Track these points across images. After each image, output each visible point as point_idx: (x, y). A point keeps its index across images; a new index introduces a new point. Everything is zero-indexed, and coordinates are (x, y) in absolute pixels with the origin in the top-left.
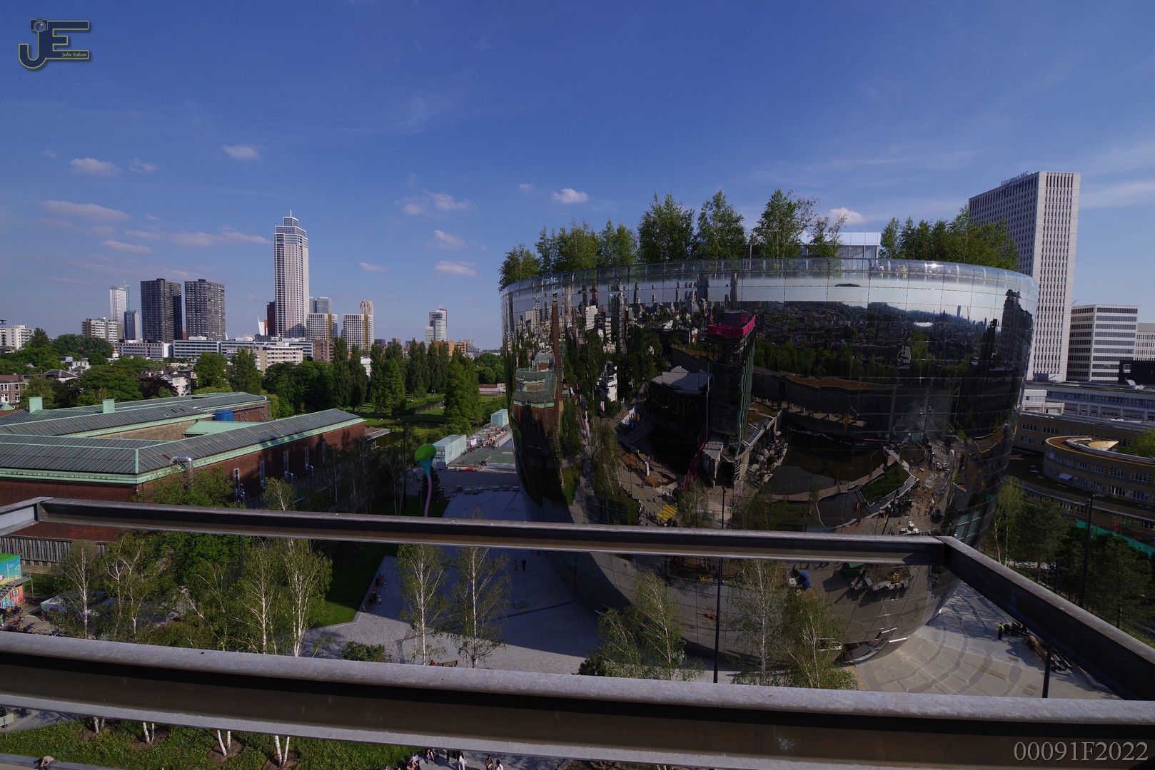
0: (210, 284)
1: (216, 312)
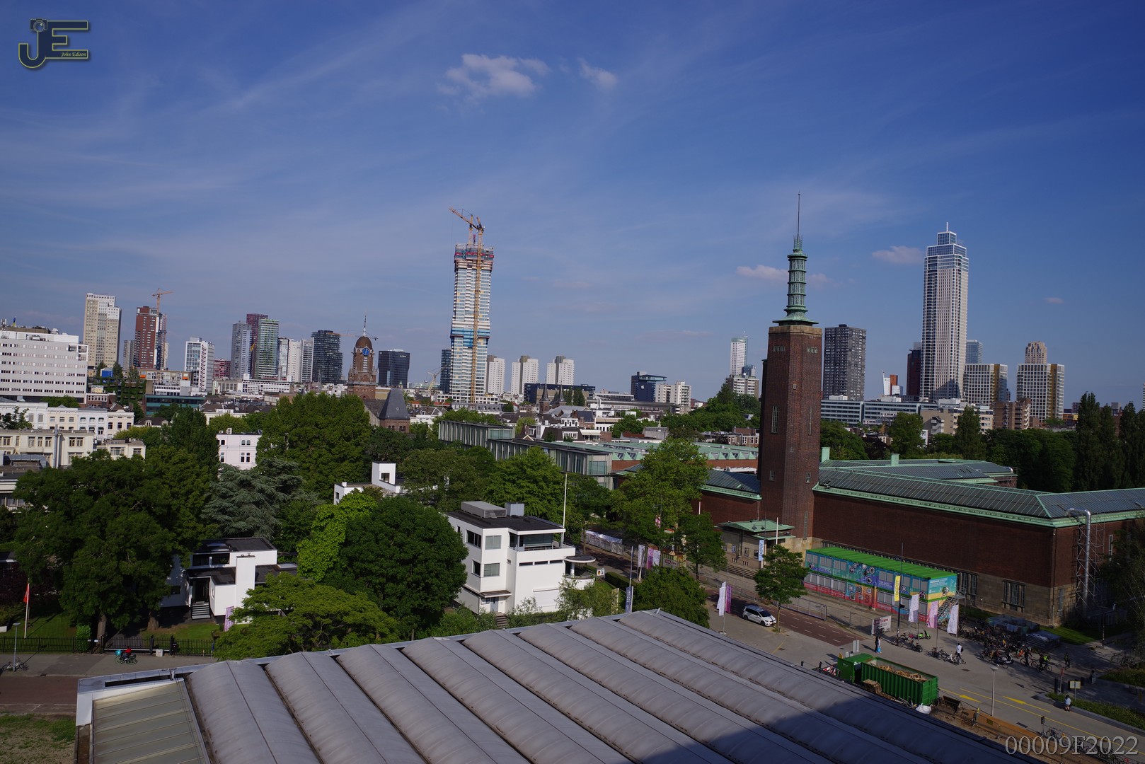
0: (851, 330)
1: (856, 365)
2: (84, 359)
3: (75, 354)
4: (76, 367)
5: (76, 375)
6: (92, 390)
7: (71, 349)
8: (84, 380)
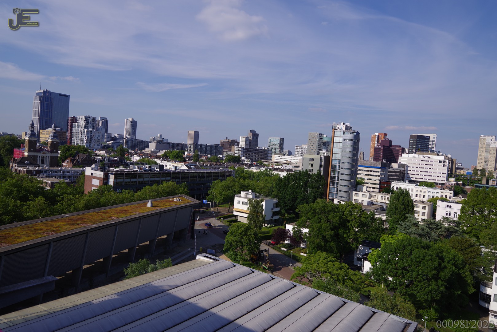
2: (446, 166)
3: (442, 164)
4: (442, 169)
5: (442, 173)
6: (449, 180)
7: (440, 162)
8: (445, 175)
